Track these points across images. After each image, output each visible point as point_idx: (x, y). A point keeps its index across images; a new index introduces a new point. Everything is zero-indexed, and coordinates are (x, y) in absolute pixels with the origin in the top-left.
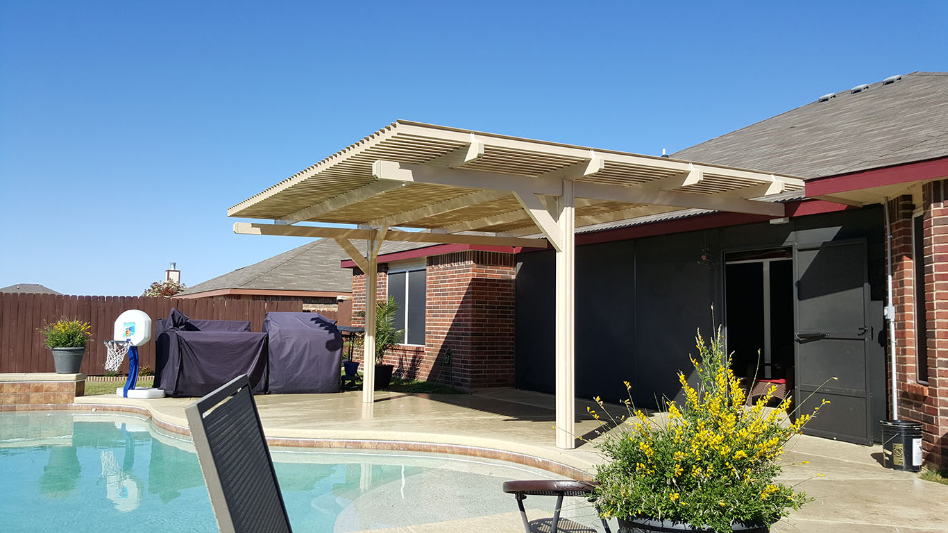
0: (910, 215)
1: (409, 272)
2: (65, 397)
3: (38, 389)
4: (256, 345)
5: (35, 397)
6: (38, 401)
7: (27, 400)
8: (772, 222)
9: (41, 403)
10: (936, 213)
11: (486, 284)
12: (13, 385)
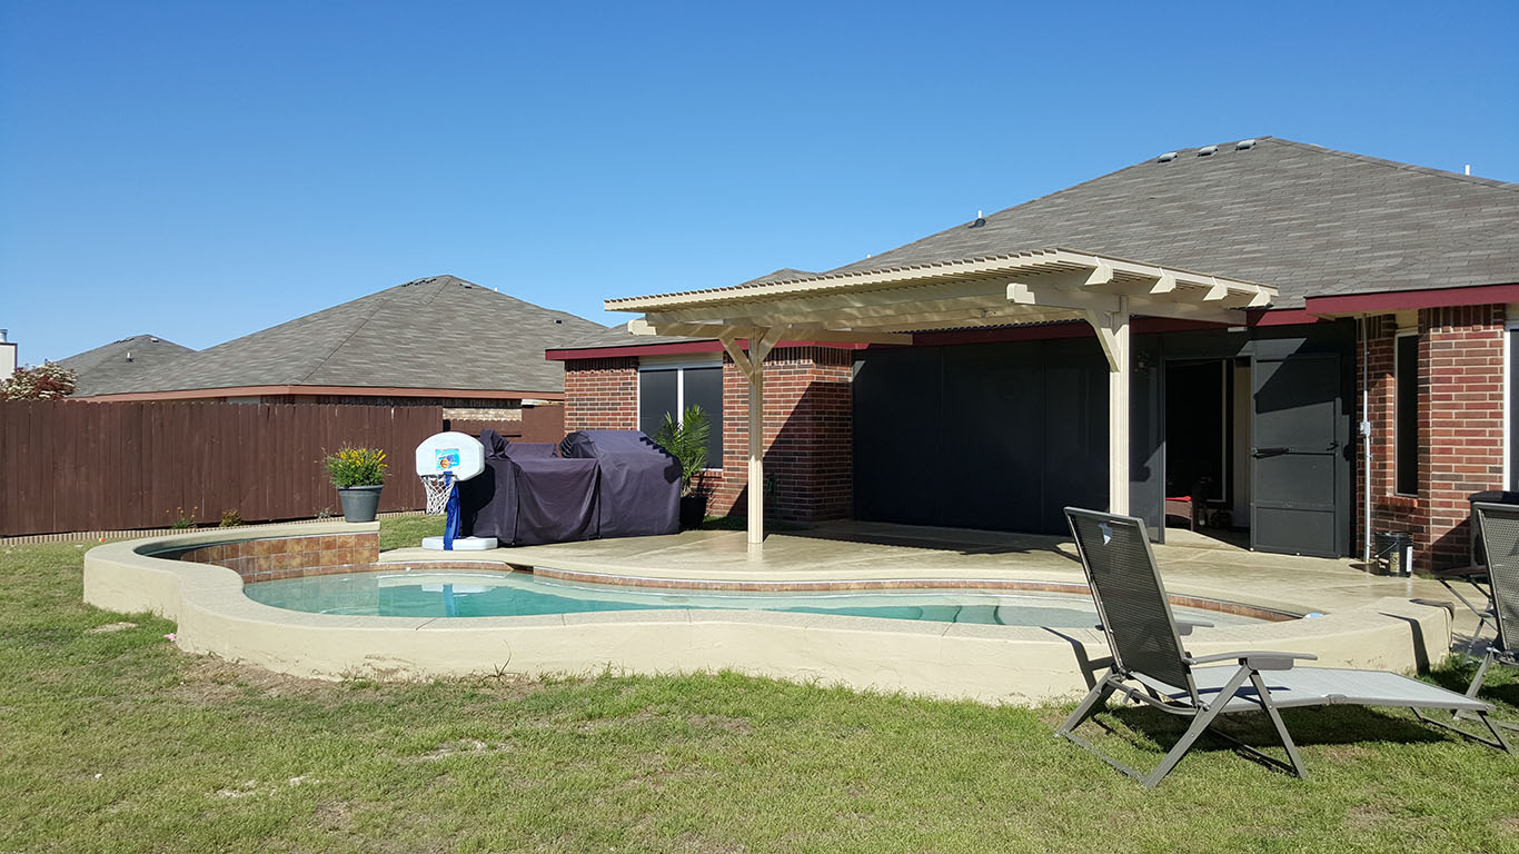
0: (1393, 334)
1: (684, 370)
2: (366, 554)
3: (329, 545)
4: (589, 475)
5: (326, 555)
6: (331, 561)
7: (317, 562)
8: (1230, 330)
9: (334, 564)
10: (1435, 337)
11: (824, 390)
12: (299, 541)
